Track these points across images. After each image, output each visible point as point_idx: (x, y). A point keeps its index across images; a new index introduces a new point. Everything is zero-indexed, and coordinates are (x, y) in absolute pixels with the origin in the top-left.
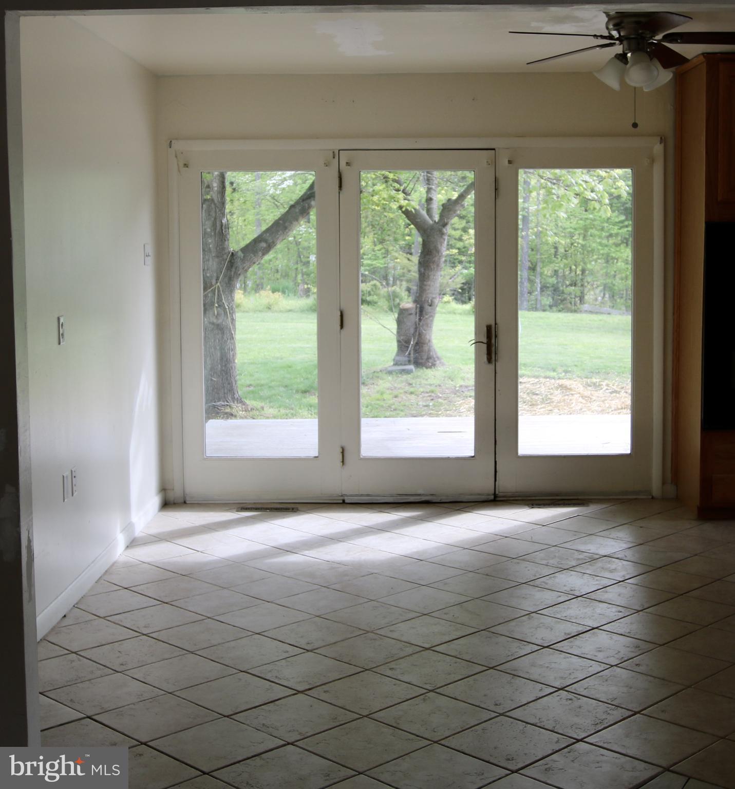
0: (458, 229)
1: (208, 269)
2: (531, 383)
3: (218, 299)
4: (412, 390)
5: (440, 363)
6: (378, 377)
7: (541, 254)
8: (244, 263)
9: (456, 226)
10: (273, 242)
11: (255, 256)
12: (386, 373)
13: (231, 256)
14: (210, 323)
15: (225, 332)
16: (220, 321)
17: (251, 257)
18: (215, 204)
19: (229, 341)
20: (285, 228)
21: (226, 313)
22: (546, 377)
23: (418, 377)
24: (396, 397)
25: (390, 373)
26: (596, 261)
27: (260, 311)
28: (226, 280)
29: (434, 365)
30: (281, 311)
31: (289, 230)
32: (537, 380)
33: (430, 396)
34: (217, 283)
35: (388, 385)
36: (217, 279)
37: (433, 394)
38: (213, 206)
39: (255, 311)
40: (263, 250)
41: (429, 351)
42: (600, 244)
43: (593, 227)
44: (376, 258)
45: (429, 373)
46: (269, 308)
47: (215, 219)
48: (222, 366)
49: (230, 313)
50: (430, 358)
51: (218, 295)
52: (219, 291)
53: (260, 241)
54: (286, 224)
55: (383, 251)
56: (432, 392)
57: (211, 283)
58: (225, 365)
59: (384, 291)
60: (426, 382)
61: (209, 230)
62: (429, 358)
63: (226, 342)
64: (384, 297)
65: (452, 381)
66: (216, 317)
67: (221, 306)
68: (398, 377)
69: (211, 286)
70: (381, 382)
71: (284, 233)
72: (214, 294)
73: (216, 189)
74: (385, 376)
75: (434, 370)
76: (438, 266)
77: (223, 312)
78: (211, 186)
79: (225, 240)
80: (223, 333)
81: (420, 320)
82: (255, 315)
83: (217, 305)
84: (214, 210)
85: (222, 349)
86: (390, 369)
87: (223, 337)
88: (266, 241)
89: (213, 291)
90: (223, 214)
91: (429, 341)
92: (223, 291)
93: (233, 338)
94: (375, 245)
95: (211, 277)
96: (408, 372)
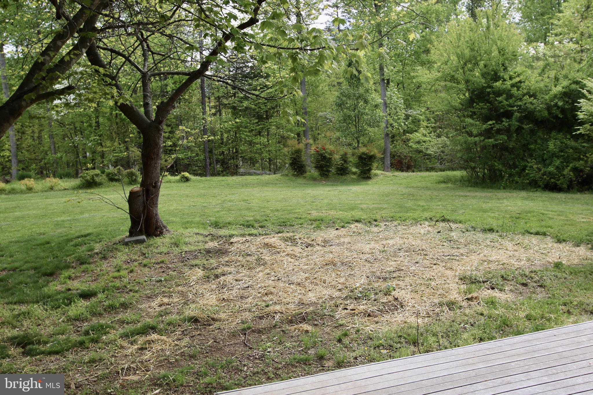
0: (167, 132)
2: (241, 242)
4: (145, 262)
5: (167, 230)
6: (116, 249)
7: (215, 143)
9: (166, 131)
12: (123, 245)
22: (250, 235)
23: (149, 246)
24: (132, 271)
25: (126, 244)
26: (244, 145)
27: (46, 191)
29: (161, 233)
30: (60, 190)
32: (244, 239)
33: (161, 267)
35: (124, 258)
37: (163, 265)
39: (42, 191)
41: (157, 221)
42: (247, 135)
43: (241, 126)
44: (121, 152)
45: (158, 240)
46: (51, 188)
50: (159, 228)
55: (125, 147)
56: (162, 262)
59: (125, 172)
60: (156, 251)
62: (157, 227)
64: (126, 176)
65: (177, 247)
68: (134, 247)
70: (119, 254)
74: (122, 247)
75: (162, 237)
76: (158, 155)
81: (147, 200)
82: (42, 194)
86: (126, 240)
91: (156, 215)
94: (120, 145)
96: (142, 242)
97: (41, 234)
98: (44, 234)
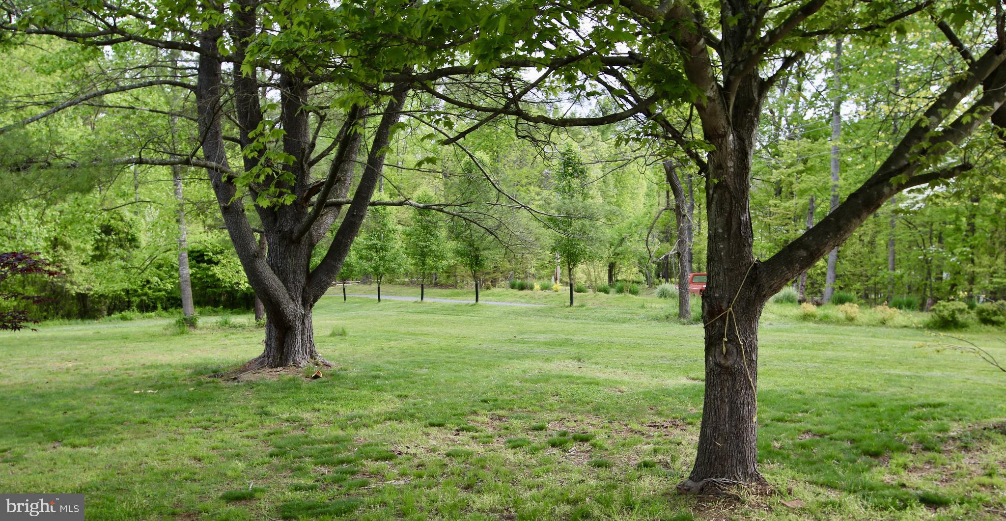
1: (717, 287)
3: (729, 330)
6: (988, 438)
8: (773, 280)
10: (819, 250)
11: (789, 269)
12: (1001, 433)
13: (752, 269)
14: (716, 364)
15: (738, 378)
16: (729, 363)
17: (783, 272)
18: (730, 192)
19: (743, 391)
20: (839, 229)
21: (739, 352)
27: (873, 326)
28: (743, 304)
30: (895, 327)
31: (846, 232)
34: (729, 307)
35: (1002, 455)
36: (729, 302)
38: (727, 195)
39: (868, 325)
40: (802, 261)
46: (883, 323)
47: (730, 213)
48: (731, 427)
49: (746, 352)
51: (730, 325)
52: (731, 319)
53: (798, 248)
54: (841, 223)
57: (721, 307)
58: (736, 427)
61: (720, 231)
63: (738, 392)
66: (725, 356)
67: (733, 340)
69: (721, 311)
70: (993, 447)
71: (836, 236)
72: (725, 323)
73: (732, 170)
74: (998, 437)
77: (735, 350)
78: (724, 165)
79: (745, 246)
80: (734, 380)
82: (868, 330)
83: (726, 339)
84: (729, 201)
85: (732, 402)
87: (734, 386)
88: (806, 248)
89: (723, 319)
90: (744, 209)
92: (737, 319)
93: (751, 387)
95: (721, 298)
97: (863, 390)
98: (868, 391)
